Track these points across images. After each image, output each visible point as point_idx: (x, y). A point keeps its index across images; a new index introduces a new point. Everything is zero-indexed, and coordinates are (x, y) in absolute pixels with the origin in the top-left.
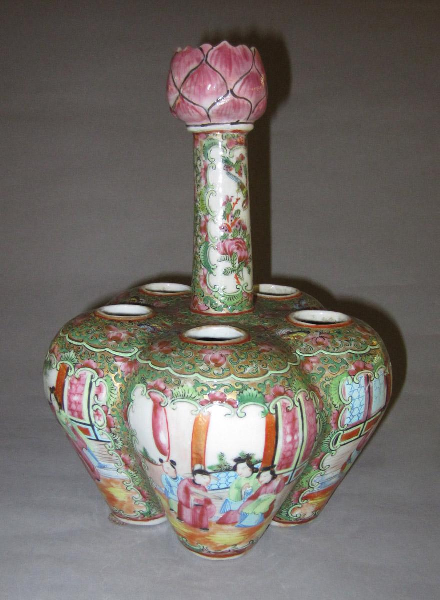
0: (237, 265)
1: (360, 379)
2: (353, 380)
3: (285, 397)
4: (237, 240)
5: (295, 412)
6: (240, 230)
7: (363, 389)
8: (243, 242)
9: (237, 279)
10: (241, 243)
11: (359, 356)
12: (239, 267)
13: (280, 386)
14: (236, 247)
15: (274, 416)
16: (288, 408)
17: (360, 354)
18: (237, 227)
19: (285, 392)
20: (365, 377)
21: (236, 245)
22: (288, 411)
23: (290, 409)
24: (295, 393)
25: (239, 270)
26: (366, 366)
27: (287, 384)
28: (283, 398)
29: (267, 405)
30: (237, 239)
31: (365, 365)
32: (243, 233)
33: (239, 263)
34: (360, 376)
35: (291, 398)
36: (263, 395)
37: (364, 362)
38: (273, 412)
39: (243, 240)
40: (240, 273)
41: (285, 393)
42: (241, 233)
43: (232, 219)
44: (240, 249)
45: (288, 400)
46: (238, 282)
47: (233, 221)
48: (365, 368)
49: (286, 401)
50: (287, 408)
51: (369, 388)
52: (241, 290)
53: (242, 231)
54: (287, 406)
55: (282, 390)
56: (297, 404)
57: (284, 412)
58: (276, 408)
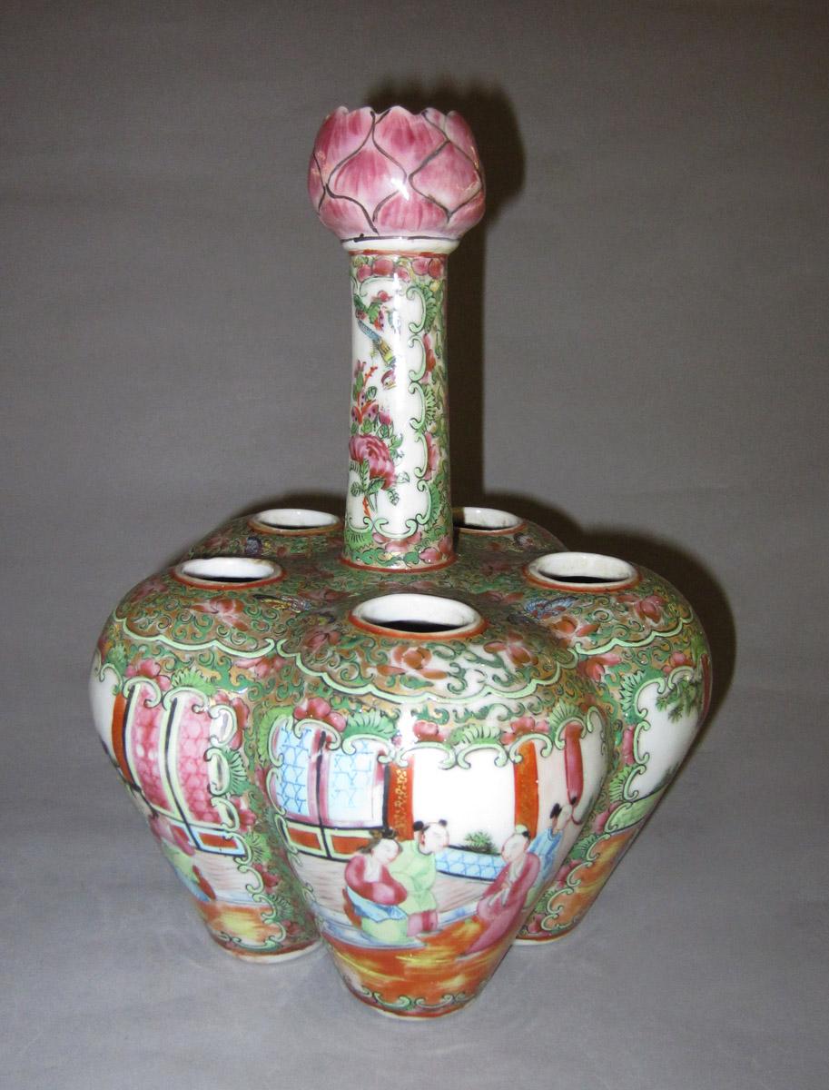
0: (368, 482)
1: (304, 732)
2: (294, 726)
3: (153, 682)
4: (370, 439)
5: (157, 714)
6: (375, 422)
7: (305, 754)
8: (380, 444)
9: (366, 506)
10: (376, 445)
11: (330, 692)
12: (371, 486)
13: (156, 663)
14: (368, 451)
15: (126, 701)
16: (148, 702)
17: (334, 689)
18: (370, 415)
19: (158, 675)
20: (317, 735)
21: (368, 448)
22: (145, 706)
23: (151, 704)
24: (175, 688)
25: (371, 491)
26: (332, 715)
27: (170, 666)
28: (148, 682)
29: (125, 679)
30: (370, 436)
31: (330, 712)
32: (381, 429)
33: (370, 479)
34: (308, 727)
35: (162, 690)
36: (127, 662)
37: (331, 706)
38: (126, 693)
39: (381, 441)
40: (372, 497)
41: (157, 677)
42: (377, 428)
43: (363, 400)
44: (374, 456)
45: (156, 691)
46: (367, 512)
47: (365, 404)
48: (326, 718)
49: (149, 689)
50: (146, 700)
51: (320, 759)
52: (370, 528)
53: (380, 424)
54: (148, 698)
55: (155, 670)
56: (168, 704)
57: (139, 703)
58: (132, 691)
